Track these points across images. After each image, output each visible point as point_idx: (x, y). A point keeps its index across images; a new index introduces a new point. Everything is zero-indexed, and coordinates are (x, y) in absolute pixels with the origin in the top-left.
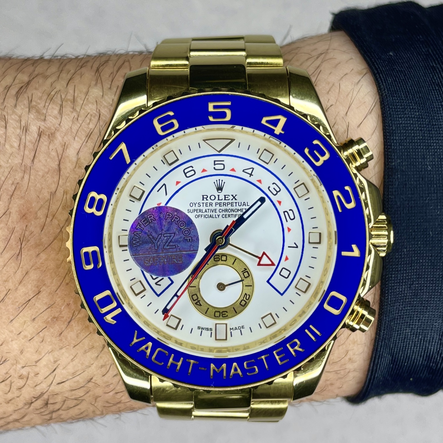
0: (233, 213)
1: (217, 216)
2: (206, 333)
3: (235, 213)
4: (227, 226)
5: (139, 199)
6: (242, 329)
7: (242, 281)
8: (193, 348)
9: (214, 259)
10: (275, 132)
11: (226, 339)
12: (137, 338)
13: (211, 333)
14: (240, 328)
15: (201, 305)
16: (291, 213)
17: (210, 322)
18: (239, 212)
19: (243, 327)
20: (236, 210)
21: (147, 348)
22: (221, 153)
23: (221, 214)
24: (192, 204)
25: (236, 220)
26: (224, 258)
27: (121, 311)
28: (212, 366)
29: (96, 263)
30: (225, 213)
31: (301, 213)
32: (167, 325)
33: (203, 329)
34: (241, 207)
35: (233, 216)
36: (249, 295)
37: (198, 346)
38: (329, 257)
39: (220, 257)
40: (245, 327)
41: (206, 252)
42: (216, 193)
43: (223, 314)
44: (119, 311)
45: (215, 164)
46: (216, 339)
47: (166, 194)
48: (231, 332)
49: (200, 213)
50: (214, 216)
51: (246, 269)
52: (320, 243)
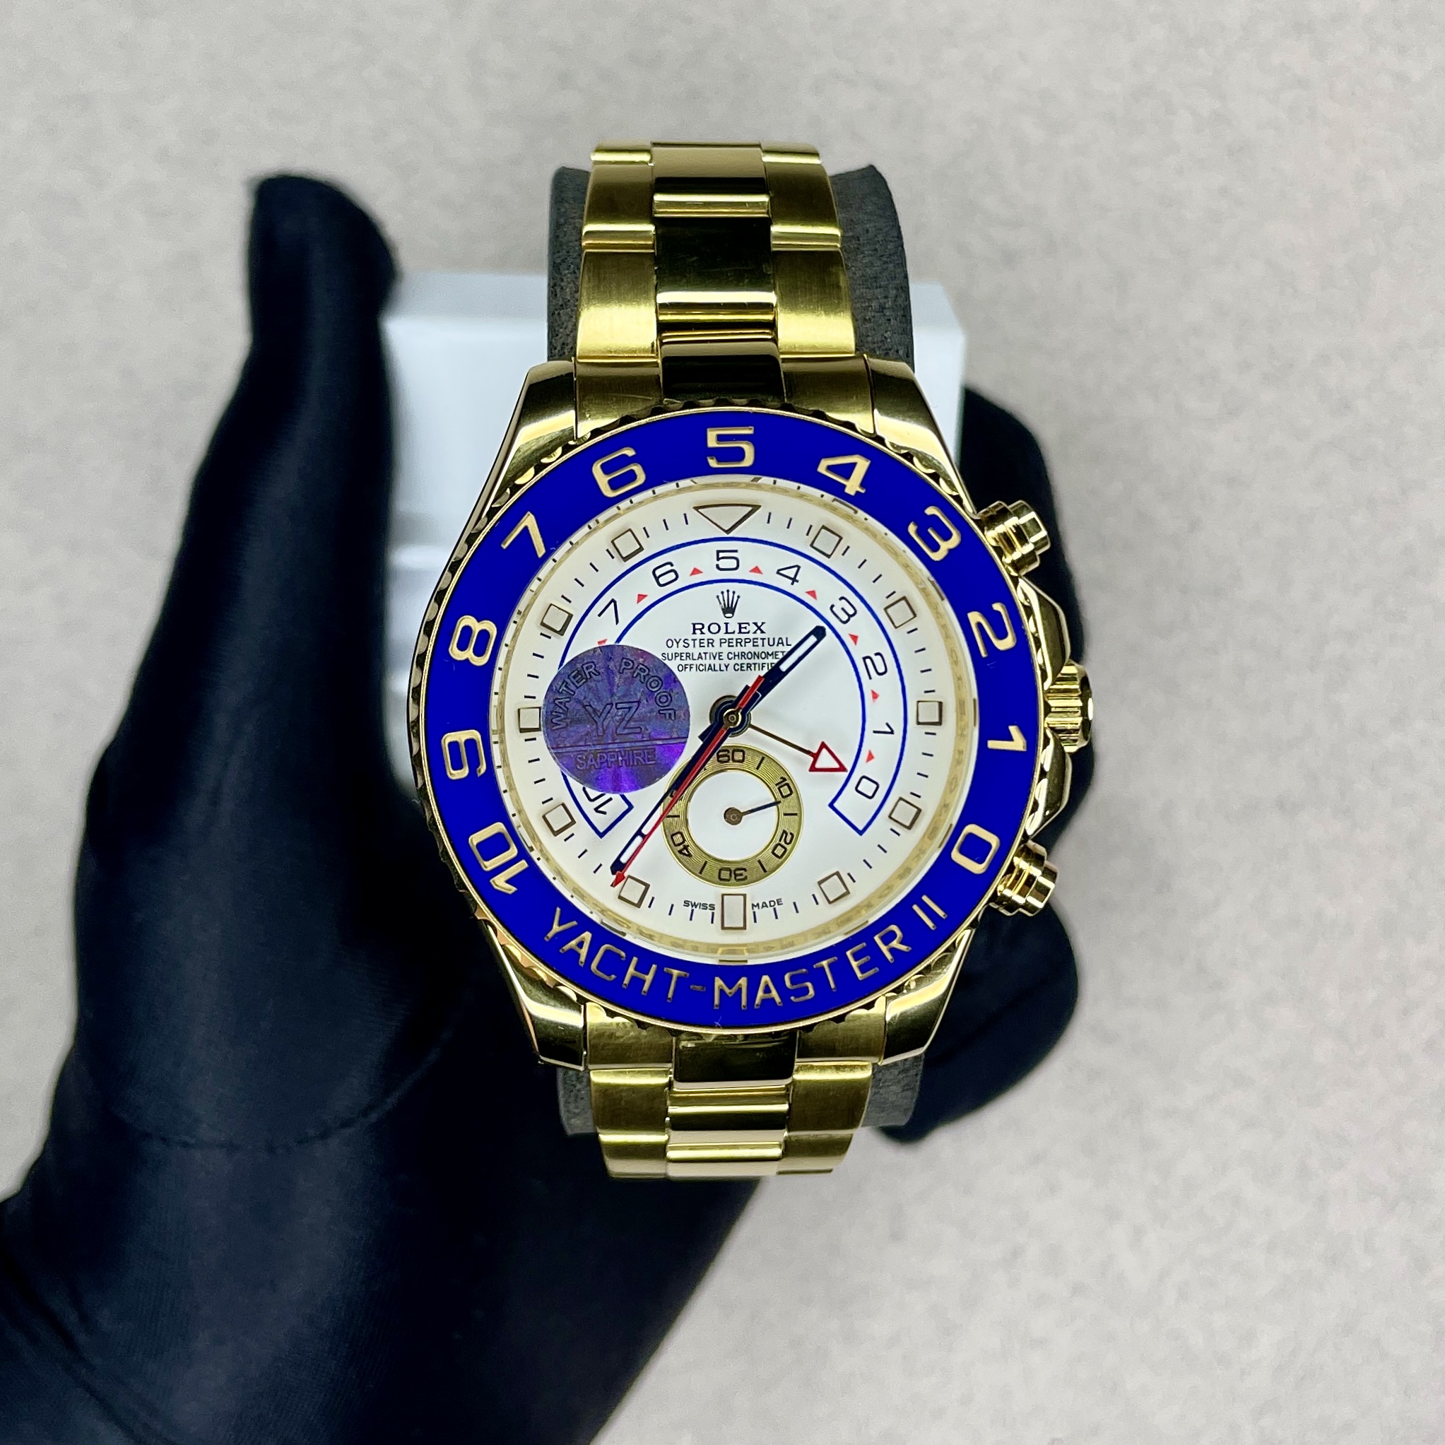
0: (756, 661)
1: (723, 668)
2: (702, 915)
3: (761, 661)
4: (747, 687)
5: (562, 632)
6: (776, 906)
7: (776, 803)
8: (676, 944)
9: (718, 756)
10: (847, 491)
11: (744, 928)
12: (560, 924)
13: (713, 914)
14: (772, 904)
15: (689, 855)
16: (877, 660)
17: (709, 892)
18: (770, 658)
19: (779, 902)
20: (763, 655)
21: (580, 945)
22: (731, 535)
23: (732, 662)
24: (670, 642)
25: (766, 676)
26: (738, 756)
27: (526, 865)
28: (718, 982)
29: (474, 764)
30: (740, 662)
31: (901, 662)
32: (620, 897)
33: (695, 905)
34: (775, 649)
35: (757, 666)
36: (791, 834)
37: (685, 941)
38: (961, 752)
39: (730, 755)
40: (783, 902)
41: (701, 743)
42: (721, 620)
43: (736, 875)
44: (522, 865)
45: (718, 559)
46: (723, 928)
47: (617, 622)
48: (754, 913)
49: (689, 662)
50: (717, 668)
51: (785, 780)
52: (939, 723)
